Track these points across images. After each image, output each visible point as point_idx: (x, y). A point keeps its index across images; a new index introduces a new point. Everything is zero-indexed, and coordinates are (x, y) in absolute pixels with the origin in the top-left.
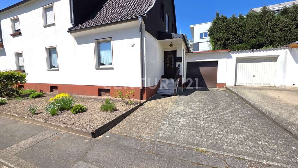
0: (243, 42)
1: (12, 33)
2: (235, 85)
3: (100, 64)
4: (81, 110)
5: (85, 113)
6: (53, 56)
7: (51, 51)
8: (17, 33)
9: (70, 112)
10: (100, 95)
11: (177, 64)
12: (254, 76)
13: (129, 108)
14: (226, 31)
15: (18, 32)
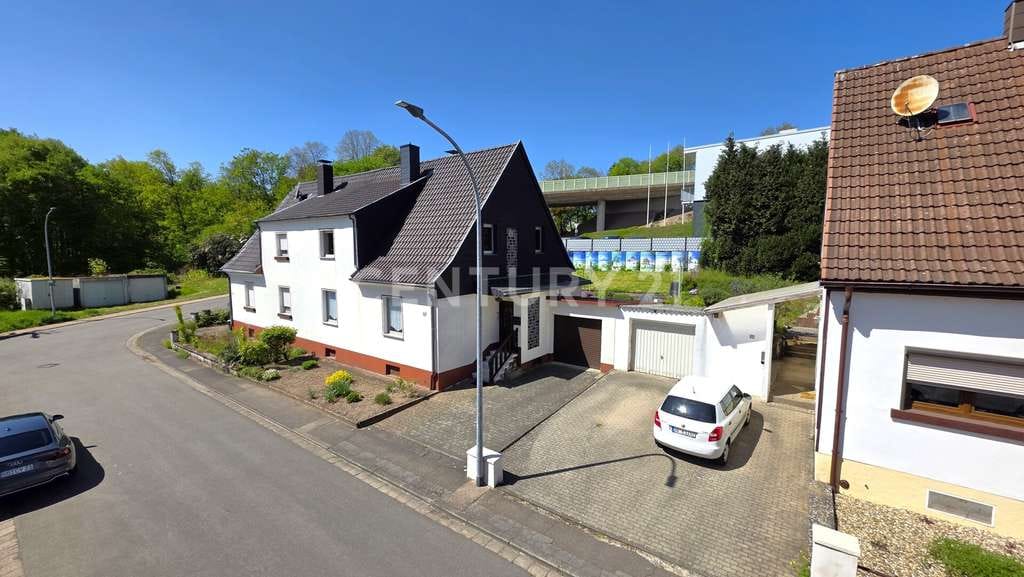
0: (788, 230)
1: (276, 255)
2: (631, 368)
3: (389, 328)
4: (356, 399)
5: (360, 403)
6: (331, 301)
7: (329, 295)
8: (283, 257)
9: (345, 399)
10: (388, 373)
11: (515, 327)
12: (662, 358)
13: (406, 401)
14: (742, 196)
15: (284, 255)
